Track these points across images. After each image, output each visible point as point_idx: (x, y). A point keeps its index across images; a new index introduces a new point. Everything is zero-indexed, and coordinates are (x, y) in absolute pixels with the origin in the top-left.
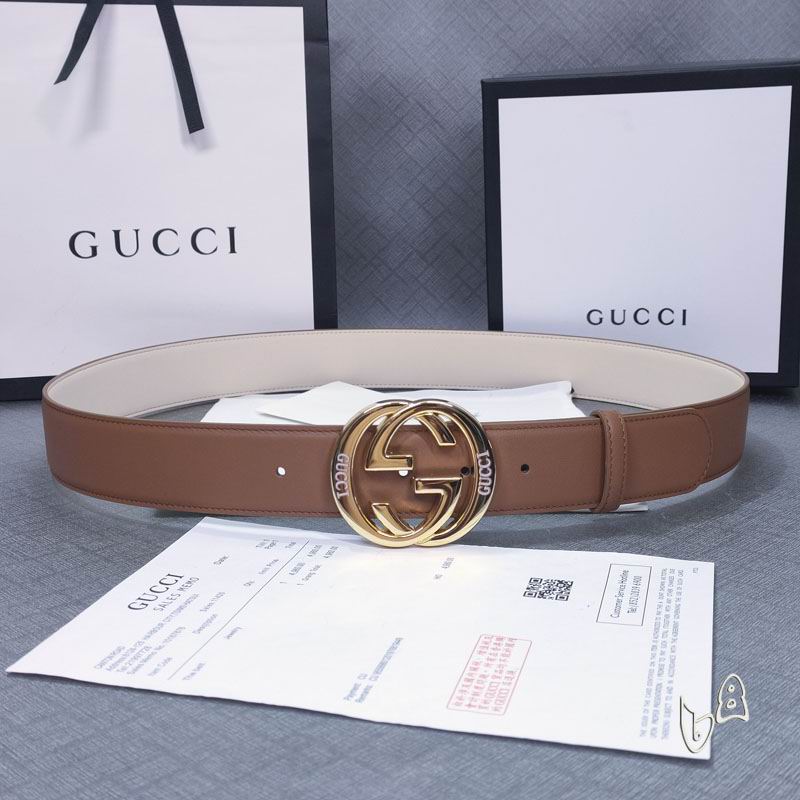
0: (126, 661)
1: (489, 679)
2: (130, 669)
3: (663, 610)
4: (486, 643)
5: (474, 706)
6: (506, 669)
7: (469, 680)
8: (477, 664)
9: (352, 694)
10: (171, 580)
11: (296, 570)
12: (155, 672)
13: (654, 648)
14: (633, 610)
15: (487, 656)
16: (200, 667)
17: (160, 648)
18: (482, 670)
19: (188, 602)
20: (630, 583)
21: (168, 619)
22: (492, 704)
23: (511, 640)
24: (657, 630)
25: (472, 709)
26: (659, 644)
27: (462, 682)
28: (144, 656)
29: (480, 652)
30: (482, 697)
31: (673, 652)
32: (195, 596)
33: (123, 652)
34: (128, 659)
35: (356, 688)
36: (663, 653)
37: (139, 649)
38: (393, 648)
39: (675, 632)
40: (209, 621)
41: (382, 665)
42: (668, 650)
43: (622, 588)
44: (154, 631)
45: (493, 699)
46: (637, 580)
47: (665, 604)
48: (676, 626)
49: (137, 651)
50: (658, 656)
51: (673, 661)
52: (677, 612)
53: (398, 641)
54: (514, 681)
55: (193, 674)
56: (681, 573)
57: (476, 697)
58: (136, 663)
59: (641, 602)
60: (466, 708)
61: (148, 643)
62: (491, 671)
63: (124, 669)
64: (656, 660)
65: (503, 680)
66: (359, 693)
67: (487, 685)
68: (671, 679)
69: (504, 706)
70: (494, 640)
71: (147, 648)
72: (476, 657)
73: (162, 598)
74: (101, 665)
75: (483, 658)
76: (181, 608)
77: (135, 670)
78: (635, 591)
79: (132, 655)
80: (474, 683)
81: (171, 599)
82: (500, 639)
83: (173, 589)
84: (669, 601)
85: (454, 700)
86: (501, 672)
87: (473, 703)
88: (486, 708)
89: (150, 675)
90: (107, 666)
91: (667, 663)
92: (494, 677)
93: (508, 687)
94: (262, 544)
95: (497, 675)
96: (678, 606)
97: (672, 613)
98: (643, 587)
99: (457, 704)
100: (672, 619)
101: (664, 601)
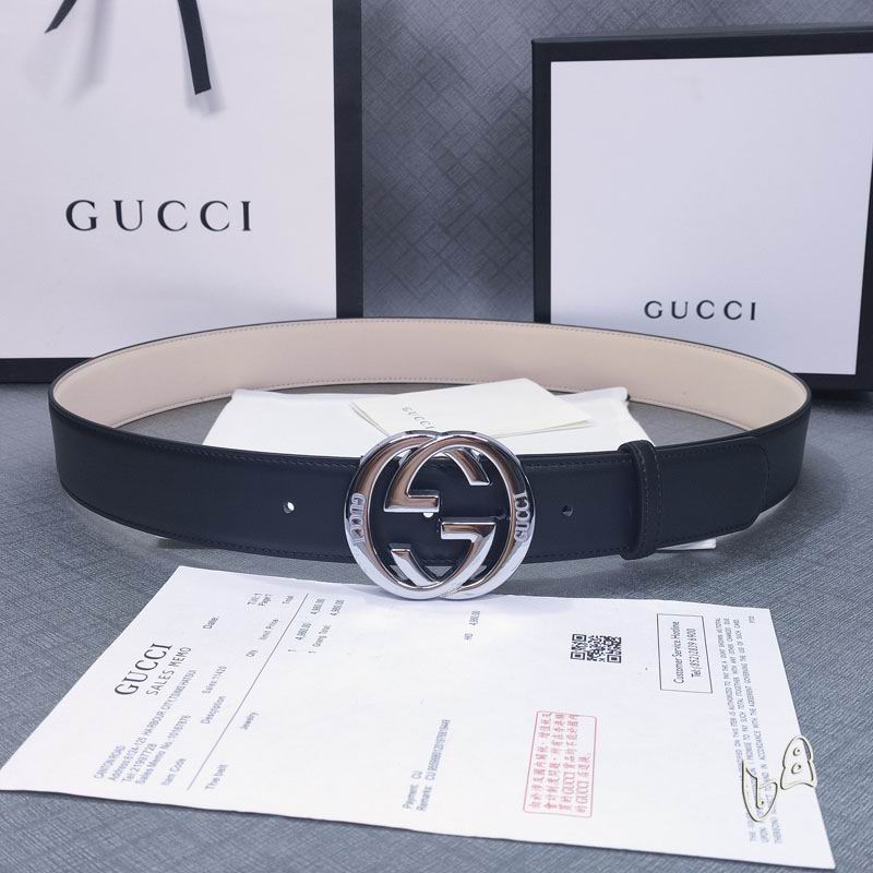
0: (130, 765)
1: (562, 769)
2: (138, 777)
3: (730, 671)
4: (546, 722)
5: (555, 806)
6: (577, 756)
7: (540, 772)
8: (542, 750)
9: (410, 801)
10: (157, 652)
11: (302, 633)
12: (170, 779)
13: (733, 721)
14: (697, 673)
15: (550, 739)
16: (221, 769)
17: (167, 745)
18: (550, 758)
19: (185, 681)
20: (684, 639)
21: (167, 705)
22: (574, 803)
23: (572, 716)
24: (730, 697)
25: (552, 810)
26: (737, 717)
27: (532, 775)
28: (151, 757)
29: (543, 735)
30: (559, 793)
31: (756, 726)
32: (192, 673)
33: (124, 753)
34: (132, 762)
35: (413, 791)
36: (745, 729)
37: (142, 748)
38: (442, 735)
39: (751, 701)
40: (217, 706)
41: (435, 758)
42: (749, 724)
43: (677, 645)
44: (154, 723)
45: (574, 795)
46: (691, 633)
47: (730, 665)
48: (749, 692)
49: (140, 752)
50: (741, 733)
51: (759, 739)
52: (746, 673)
53: (446, 724)
54: (590, 771)
55: (215, 780)
56: (737, 623)
57: (552, 794)
58: (143, 768)
59: (703, 662)
60: (547, 810)
61: (150, 739)
62: (560, 759)
63: (130, 777)
64: (740, 738)
65: (576, 770)
66: (418, 797)
67: (561, 776)
68: (763, 762)
69: (588, 805)
70: (553, 717)
71: (152, 746)
72: (539, 741)
73: (153, 676)
74: (102, 772)
75: (548, 742)
76: (179, 690)
77: (145, 777)
78: (693, 648)
79: (136, 757)
80: (547, 776)
81: (165, 677)
82: (560, 716)
83: (164, 664)
84: (733, 661)
85: (530, 800)
86: (572, 759)
87: (552, 802)
88: (568, 808)
89: (164, 783)
90: (109, 774)
91: (753, 740)
92: (567, 766)
93: (585, 780)
94: (255, 600)
95: (569, 762)
96: (745, 667)
97: (740, 675)
98: (700, 643)
99: (535, 805)
100: (742, 683)
101: (728, 659)
